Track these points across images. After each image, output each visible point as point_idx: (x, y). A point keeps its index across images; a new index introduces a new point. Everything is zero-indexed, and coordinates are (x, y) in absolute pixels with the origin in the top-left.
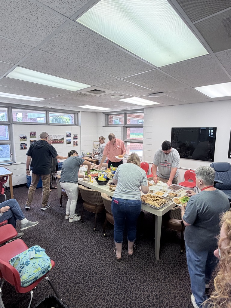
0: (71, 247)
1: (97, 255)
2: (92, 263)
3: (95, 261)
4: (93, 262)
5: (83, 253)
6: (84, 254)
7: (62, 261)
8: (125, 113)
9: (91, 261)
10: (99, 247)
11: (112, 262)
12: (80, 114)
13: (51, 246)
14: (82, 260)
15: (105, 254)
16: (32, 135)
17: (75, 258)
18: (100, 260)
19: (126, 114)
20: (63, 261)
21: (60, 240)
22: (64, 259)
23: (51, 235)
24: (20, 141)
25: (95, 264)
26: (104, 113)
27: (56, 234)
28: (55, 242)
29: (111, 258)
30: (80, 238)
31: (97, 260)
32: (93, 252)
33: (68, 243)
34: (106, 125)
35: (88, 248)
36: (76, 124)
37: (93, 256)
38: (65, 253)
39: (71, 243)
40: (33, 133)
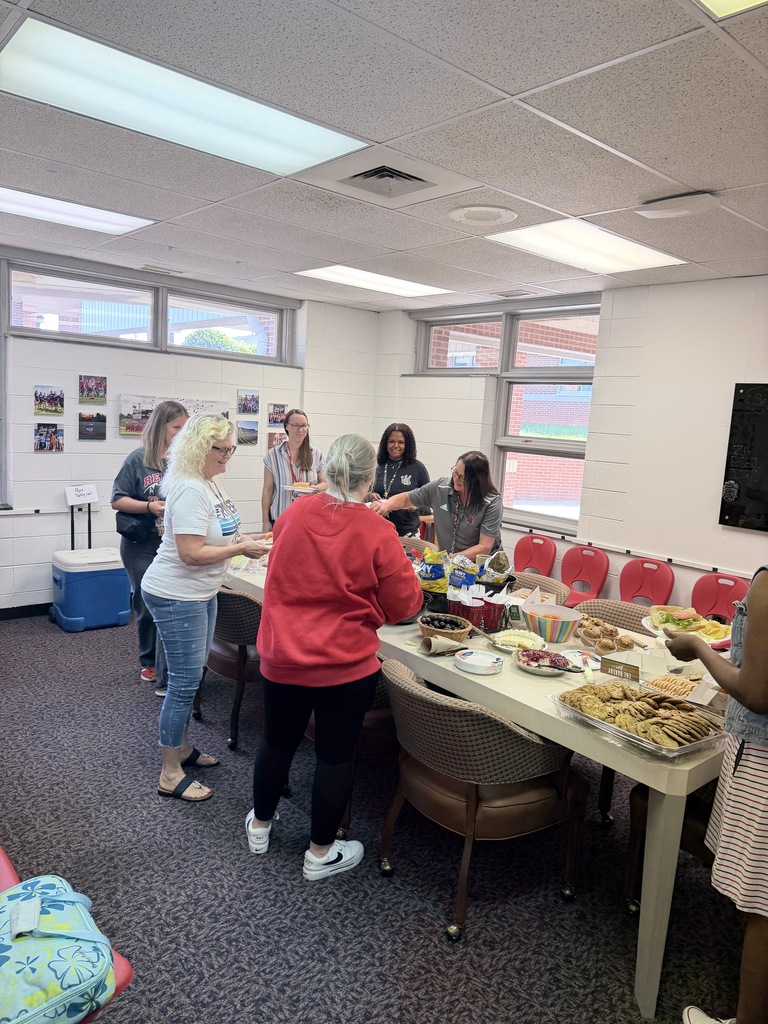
0: (220, 905)
1: (345, 957)
2: (317, 995)
3: (332, 986)
4: (322, 990)
5: (277, 942)
6: (282, 944)
7: (173, 965)
8: (507, 314)
9: (315, 986)
10: (357, 919)
11: (414, 1000)
12: (302, 315)
13: (133, 889)
14: (271, 972)
15: (381, 959)
16: (90, 390)
17: (236, 960)
18: (357, 985)
19: (513, 317)
20: (179, 968)
21: (173, 867)
22: (186, 959)
23: (134, 840)
24: (36, 414)
25: (333, 1000)
26: (410, 313)
27: (158, 838)
28: (149, 872)
29: (412, 979)
30: (268, 866)
31: (344, 982)
32: (323, 941)
33: (209, 884)
34: (416, 368)
35: (305, 917)
36: (285, 357)
37: (322, 960)
38: (194, 931)
39: (222, 887)
40: (92, 384)
